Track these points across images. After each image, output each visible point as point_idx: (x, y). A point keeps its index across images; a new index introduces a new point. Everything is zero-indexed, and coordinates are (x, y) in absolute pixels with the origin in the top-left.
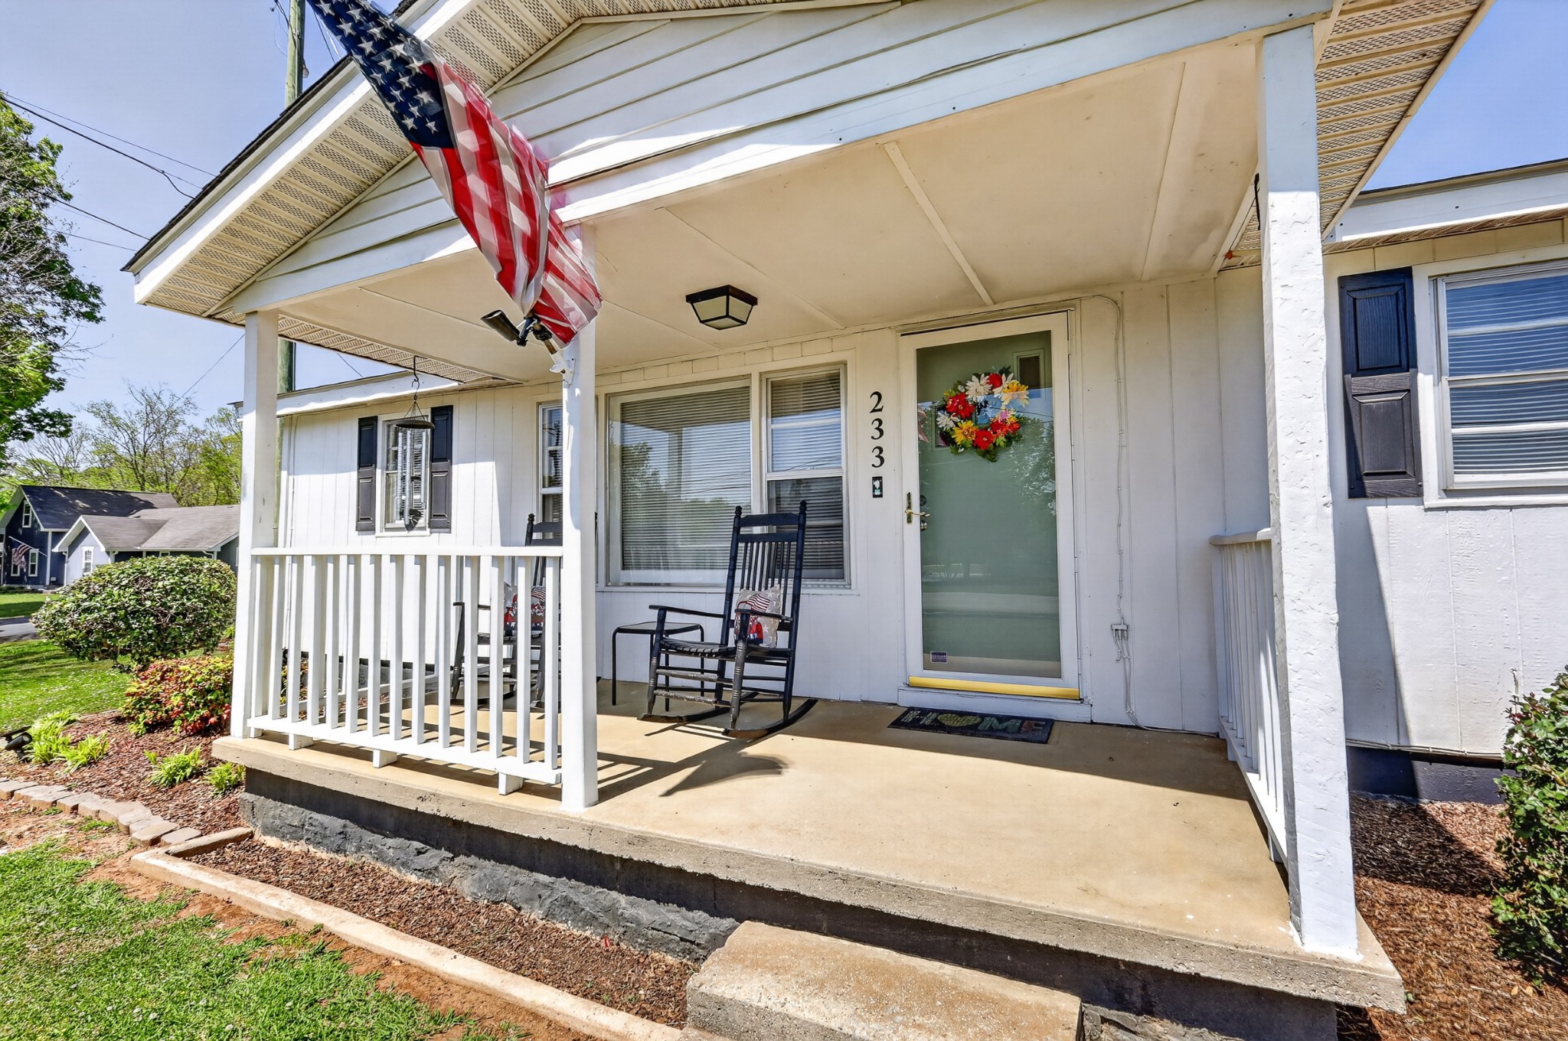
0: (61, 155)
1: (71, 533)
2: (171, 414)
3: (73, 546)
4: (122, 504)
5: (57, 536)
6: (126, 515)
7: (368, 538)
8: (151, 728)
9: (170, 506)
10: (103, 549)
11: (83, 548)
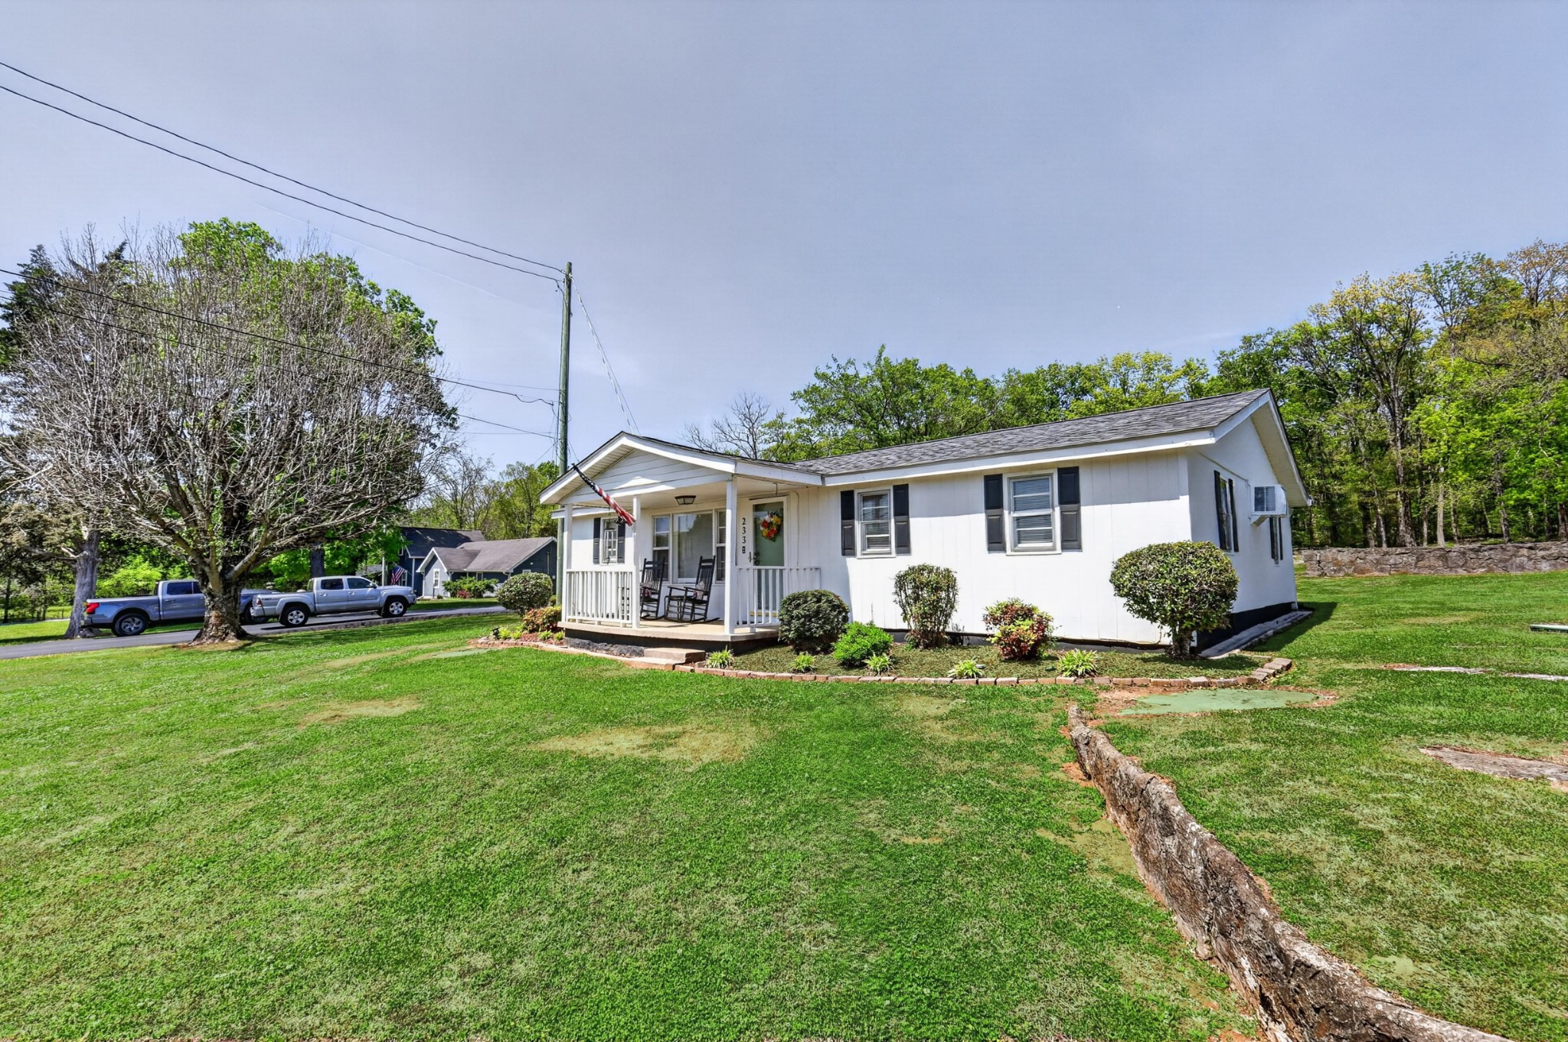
0: (437, 326)
1: (427, 559)
2: (478, 471)
3: (428, 568)
4: (452, 539)
5: (418, 562)
6: (455, 546)
7: (597, 566)
8: (531, 632)
9: (480, 540)
10: (446, 570)
11: (434, 569)
